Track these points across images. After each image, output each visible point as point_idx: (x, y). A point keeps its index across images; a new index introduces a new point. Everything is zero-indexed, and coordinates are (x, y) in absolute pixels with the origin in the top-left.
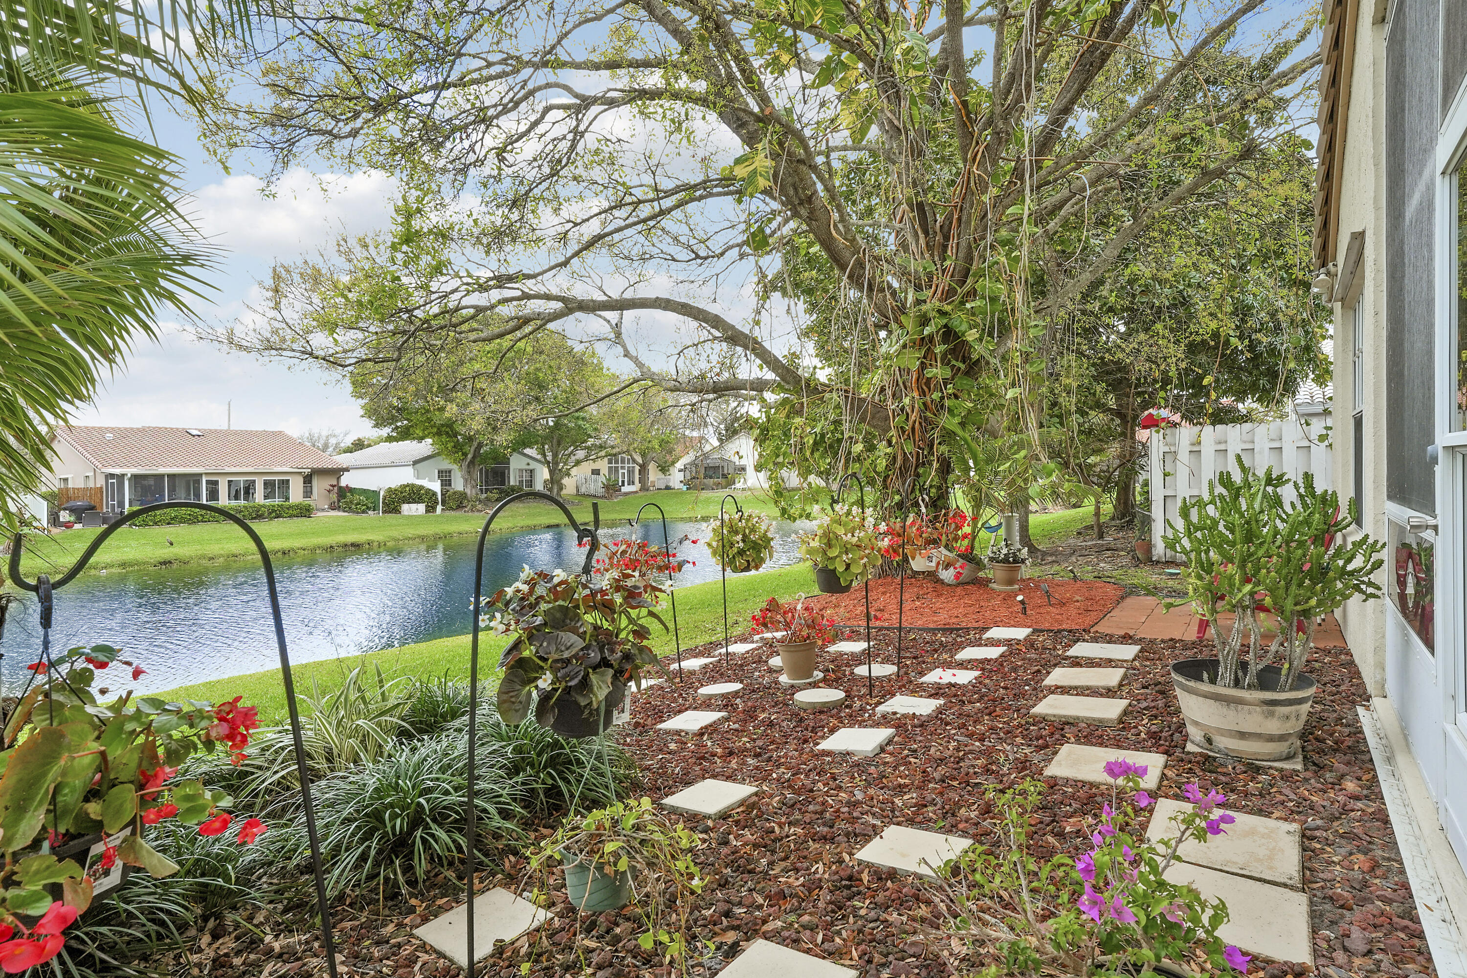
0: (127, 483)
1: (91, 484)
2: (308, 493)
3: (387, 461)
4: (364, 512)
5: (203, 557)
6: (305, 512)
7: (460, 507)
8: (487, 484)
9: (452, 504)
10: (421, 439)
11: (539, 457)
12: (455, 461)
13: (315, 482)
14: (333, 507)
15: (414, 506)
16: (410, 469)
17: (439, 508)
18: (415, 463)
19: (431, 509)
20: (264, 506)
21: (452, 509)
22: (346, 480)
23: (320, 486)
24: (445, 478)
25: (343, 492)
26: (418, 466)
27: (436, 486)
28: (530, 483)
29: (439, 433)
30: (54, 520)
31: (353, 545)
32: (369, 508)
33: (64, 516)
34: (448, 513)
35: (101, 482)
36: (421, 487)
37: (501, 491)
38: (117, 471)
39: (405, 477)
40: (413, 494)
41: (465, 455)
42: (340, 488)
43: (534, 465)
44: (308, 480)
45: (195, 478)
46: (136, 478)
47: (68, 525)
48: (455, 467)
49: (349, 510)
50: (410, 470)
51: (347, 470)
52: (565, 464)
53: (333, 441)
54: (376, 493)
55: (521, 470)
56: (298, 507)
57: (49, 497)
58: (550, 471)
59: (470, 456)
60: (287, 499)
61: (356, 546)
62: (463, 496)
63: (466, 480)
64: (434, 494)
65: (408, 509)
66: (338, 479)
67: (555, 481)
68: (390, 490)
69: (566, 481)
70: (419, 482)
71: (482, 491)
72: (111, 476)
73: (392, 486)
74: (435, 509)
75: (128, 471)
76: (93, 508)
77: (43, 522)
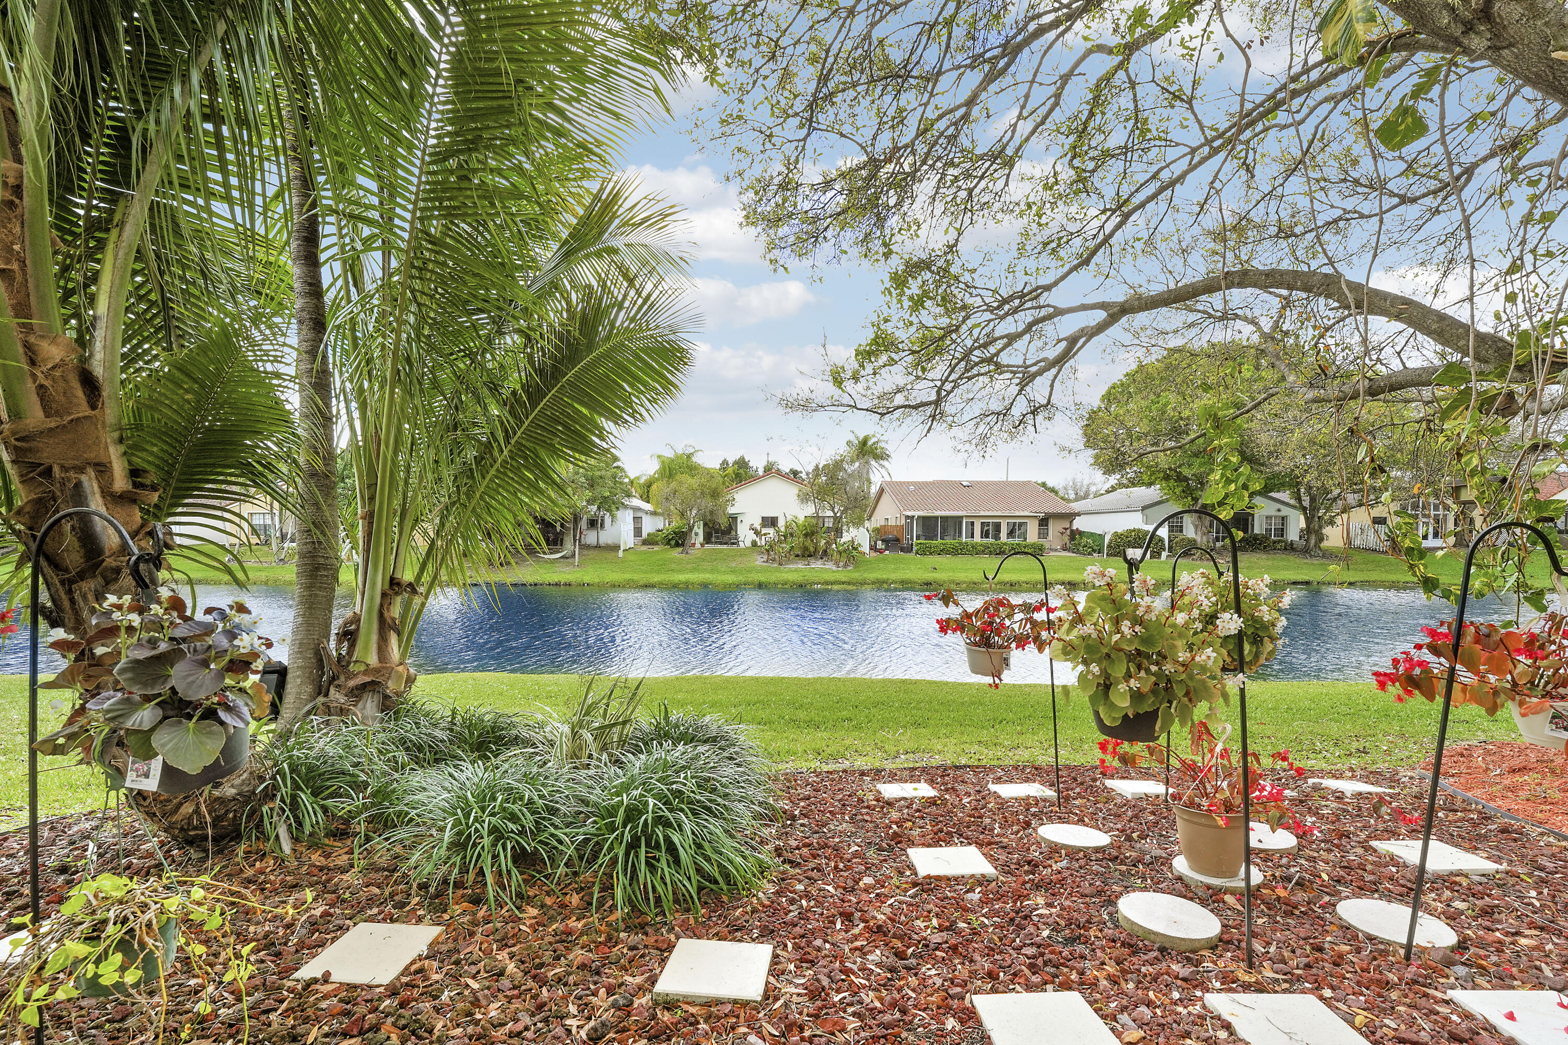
0: (914, 522)
1: (898, 523)
2: (1043, 534)
3: (1123, 507)
4: (1090, 554)
5: (953, 582)
6: (1037, 551)
10: (1150, 484)
11: (1293, 502)
13: (1050, 522)
14: (1065, 549)
15: (1138, 551)
16: (1139, 514)
17: (1164, 554)
18: (1144, 508)
20: (1006, 544)
21: (1178, 556)
22: (1079, 524)
23: (1054, 528)
24: (1175, 524)
25: (1075, 535)
26: (1147, 511)
27: (1164, 532)
28: (1281, 532)
29: (1167, 478)
30: (873, 548)
32: (1094, 551)
33: (880, 545)
35: (902, 522)
36: (1148, 533)
38: (909, 514)
39: (1135, 522)
40: (1138, 539)
41: (1198, 501)
42: (1072, 530)
43: (1285, 511)
44: (1044, 522)
45: (958, 520)
46: (920, 519)
47: (881, 551)
49: (1078, 552)
50: (1139, 516)
51: (1079, 514)
52: (1328, 509)
54: (1102, 537)
55: (1268, 518)
56: (1033, 546)
57: (873, 531)
58: (1307, 519)
60: (1024, 539)
62: (1192, 543)
63: (1196, 527)
64: (1161, 540)
66: (1071, 522)
67: (1313, 531)
68: (1116, 535)
69: (1327, 530)
70: (1146, 527)
71: (1217, 539)
72: (907, 517)
73: (1120, 531)
74: (1160, 555)
75: (917, 514)
76: (897, 540)
77: (866, 548)
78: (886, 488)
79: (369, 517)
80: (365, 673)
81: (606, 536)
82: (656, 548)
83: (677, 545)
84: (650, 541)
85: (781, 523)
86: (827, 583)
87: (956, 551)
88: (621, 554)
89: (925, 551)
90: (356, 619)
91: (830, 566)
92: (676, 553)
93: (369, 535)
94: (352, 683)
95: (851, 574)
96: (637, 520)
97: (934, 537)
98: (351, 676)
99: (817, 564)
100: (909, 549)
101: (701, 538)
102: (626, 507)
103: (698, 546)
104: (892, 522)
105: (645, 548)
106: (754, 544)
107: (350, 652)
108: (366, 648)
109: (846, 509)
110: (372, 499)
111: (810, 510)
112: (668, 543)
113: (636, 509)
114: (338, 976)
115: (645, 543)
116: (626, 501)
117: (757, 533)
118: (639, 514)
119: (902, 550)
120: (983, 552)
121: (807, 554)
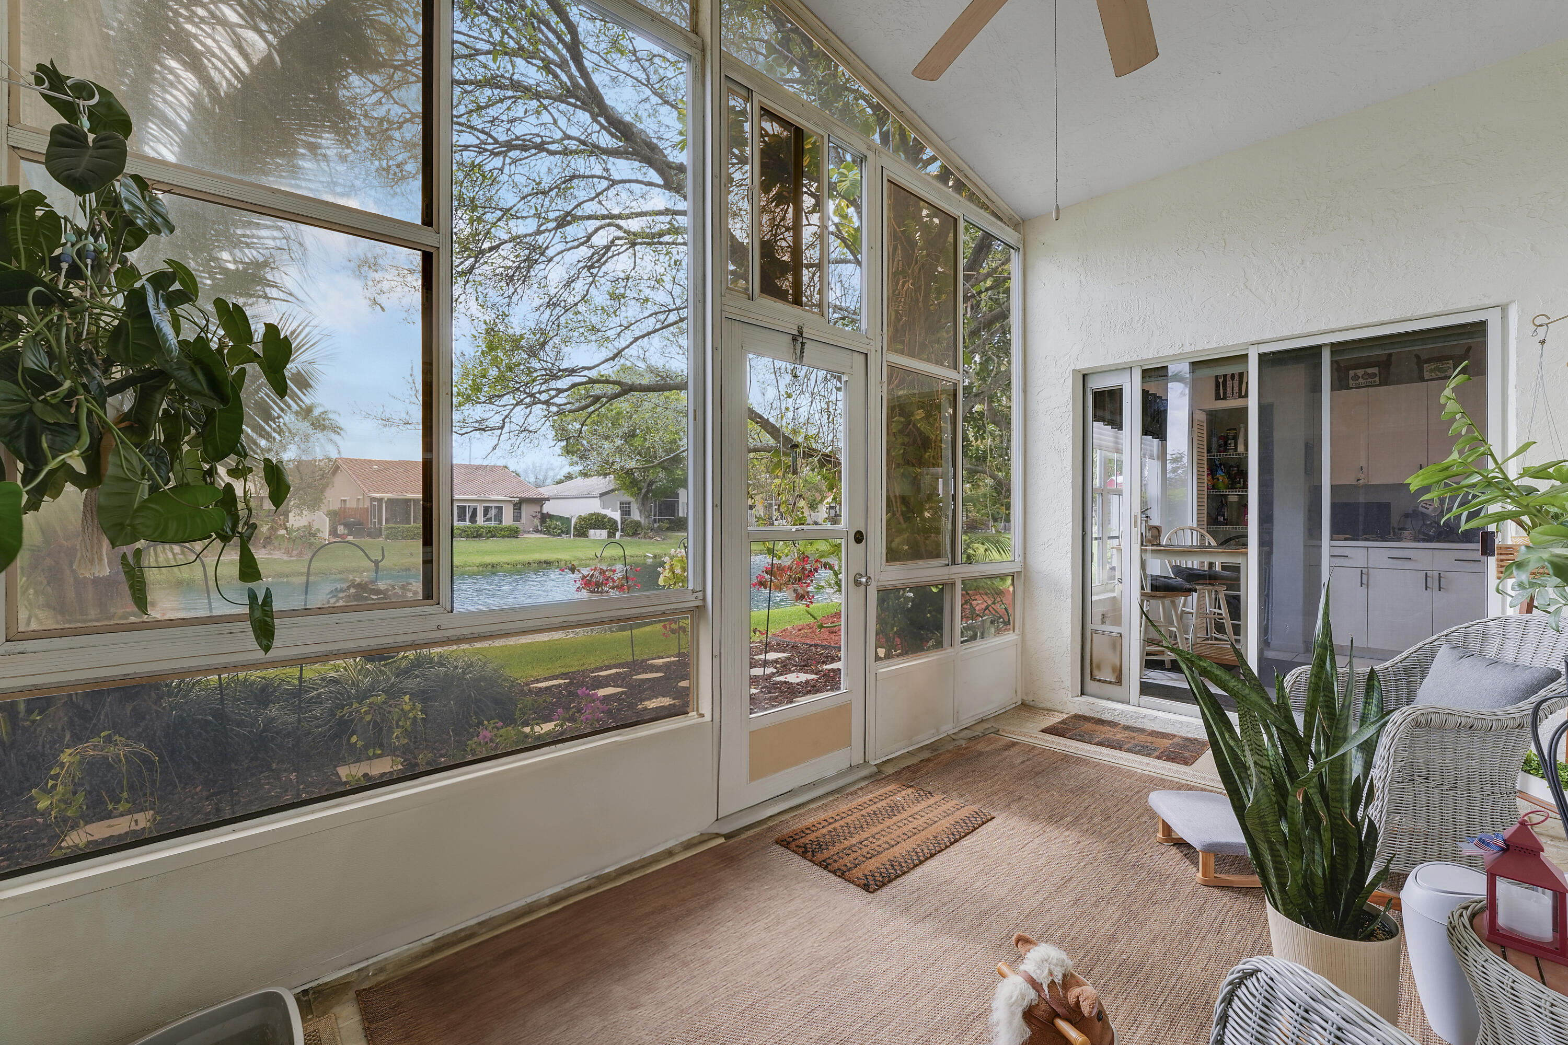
0: (384, 505)
1: (361, 506)
2: (517, 518)
3: (585, 493)
4: (559, 535)
6: (513, 533)
7: (635, 534)
8: (660, 514)
9: (629, 531)
12: (632, 495)
13: (524, 507)
14: (537, 531)
15: (598, 532)
17: (618, 534)
18: (602, 495)
19: (611, 534)
20: (482, 527)
21: (629, 535)
22: (548, 508)
23: (527, 512)
24: (625, 510)
25: (545, 517)
26: (604, 498)
27: (617, 516)
30: (333, 532)
31: (546, 562)
32: (563, 532)
33: (341, 529)
34: (625, 539)
35: (367, 504)
36: (605, 516)
37: (671, 521)
38: (378, 495)
39: (594, 506)
40: (598, 522)
41: (640, 489)
42: (542, 514)
44: (517, 508)
46: (390, 501)
47: (342, 537)
48: (631, 499)
49: (547, 533)
50: (598, 501)
51: (548, 499)
53: (551, 473)
54: (568, 520)
56: (509, 529)
57: (332, 515)
59: (644, 491)
60: (501, 522)
61: (548, 563)
62: (638, 524)
63: (641, 511)
64: (615, 522)
65: (594, 534)
66: (541, 506)
68: (580, 518)
70: (604, 512)
71: (655, 521)
72: (374, 499)
73: (583, 515)
74: (615, 535)
75: (385, 496)
77: (326, 534)
78: (343, 466)
89: (396, 536)
100: (376, 533)
104: (351, 504)
119: (367, 534)
120: (460, 536)
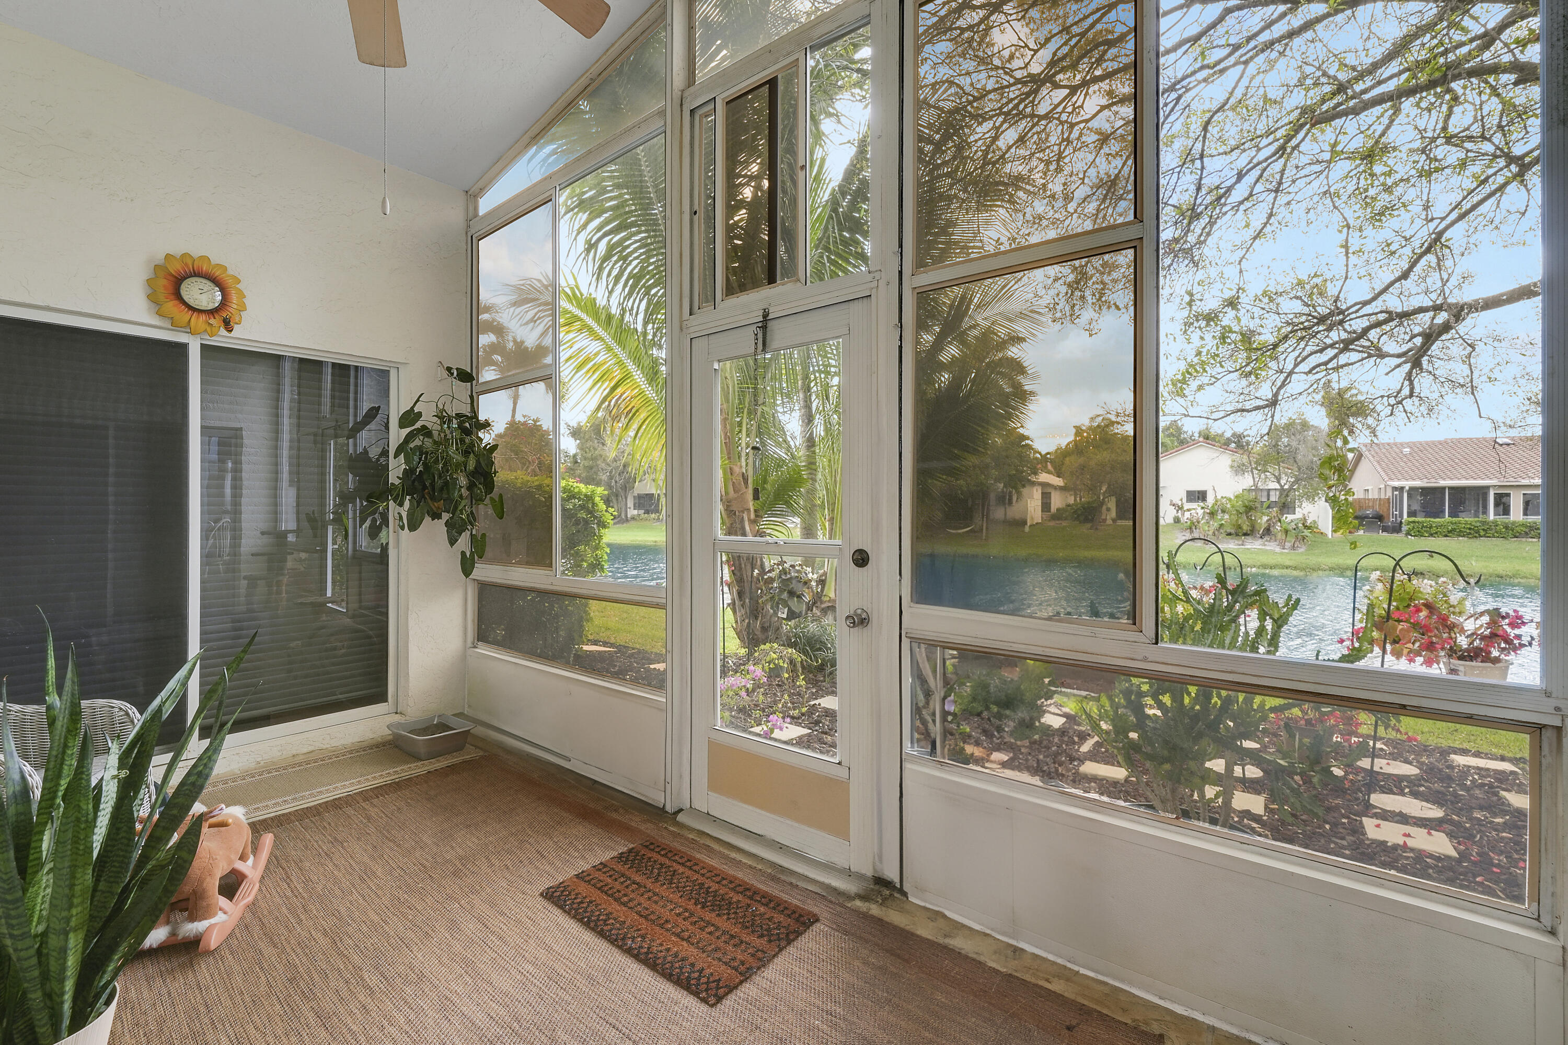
0: (1406, 495)
1: (1382, 495)
35: (1389, 494)
38: (1397, 484)
45: (1483, 490)
46: (1411, 490)
72: (1395, 489)
75: (1407, 484)
76: (1380, 518)
77: (1325, 527)
78: (1366, 453)
79: (832, 520)
80: (829, 601)
81: (1014, 512)
82: (1064, 524)
83: (1086, 520)
84: (1058, 516)
85: (1210, 499)
86: (1265, 566)
87: (1474, 533)
88: (1027, 529)
89: (1419, 532)
90: (825, 574)
91: (1272, 546)
92: (1085, 529)
93: (831, 530)
94: (823, 606)
95: (1301, 556)
96: (1046, 497)
97: (1439, 513)
98: (822, 602)
99: (1254, 545)
100: (1397, 529)
101: (1113, 514)
102: (1033, 484)
103: (1109, 522)
104: (1373, 495)
105: (1052, 523)
106: (1177, 520)
107: (822, 590)
108: (829, 589)
109: (1297, 480)
110: (833, 510)
111: (1247, 481)
112: (1077, 519)
113: (1044, 485)
114: (822, 705)
115: (1054, 517)
116: (1033, 478)
117: (1180, 508)
118: (1049, 490)
119: (1385, 529)
120: (1526, 534)
121: (1239, 533)
